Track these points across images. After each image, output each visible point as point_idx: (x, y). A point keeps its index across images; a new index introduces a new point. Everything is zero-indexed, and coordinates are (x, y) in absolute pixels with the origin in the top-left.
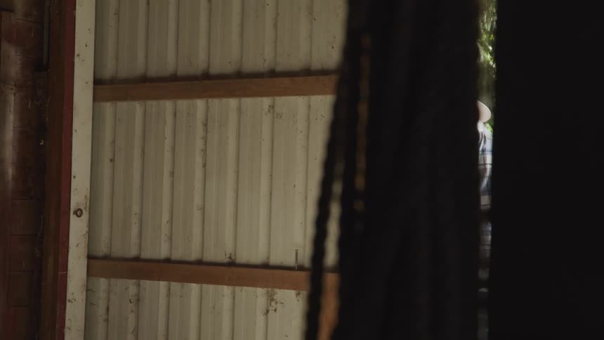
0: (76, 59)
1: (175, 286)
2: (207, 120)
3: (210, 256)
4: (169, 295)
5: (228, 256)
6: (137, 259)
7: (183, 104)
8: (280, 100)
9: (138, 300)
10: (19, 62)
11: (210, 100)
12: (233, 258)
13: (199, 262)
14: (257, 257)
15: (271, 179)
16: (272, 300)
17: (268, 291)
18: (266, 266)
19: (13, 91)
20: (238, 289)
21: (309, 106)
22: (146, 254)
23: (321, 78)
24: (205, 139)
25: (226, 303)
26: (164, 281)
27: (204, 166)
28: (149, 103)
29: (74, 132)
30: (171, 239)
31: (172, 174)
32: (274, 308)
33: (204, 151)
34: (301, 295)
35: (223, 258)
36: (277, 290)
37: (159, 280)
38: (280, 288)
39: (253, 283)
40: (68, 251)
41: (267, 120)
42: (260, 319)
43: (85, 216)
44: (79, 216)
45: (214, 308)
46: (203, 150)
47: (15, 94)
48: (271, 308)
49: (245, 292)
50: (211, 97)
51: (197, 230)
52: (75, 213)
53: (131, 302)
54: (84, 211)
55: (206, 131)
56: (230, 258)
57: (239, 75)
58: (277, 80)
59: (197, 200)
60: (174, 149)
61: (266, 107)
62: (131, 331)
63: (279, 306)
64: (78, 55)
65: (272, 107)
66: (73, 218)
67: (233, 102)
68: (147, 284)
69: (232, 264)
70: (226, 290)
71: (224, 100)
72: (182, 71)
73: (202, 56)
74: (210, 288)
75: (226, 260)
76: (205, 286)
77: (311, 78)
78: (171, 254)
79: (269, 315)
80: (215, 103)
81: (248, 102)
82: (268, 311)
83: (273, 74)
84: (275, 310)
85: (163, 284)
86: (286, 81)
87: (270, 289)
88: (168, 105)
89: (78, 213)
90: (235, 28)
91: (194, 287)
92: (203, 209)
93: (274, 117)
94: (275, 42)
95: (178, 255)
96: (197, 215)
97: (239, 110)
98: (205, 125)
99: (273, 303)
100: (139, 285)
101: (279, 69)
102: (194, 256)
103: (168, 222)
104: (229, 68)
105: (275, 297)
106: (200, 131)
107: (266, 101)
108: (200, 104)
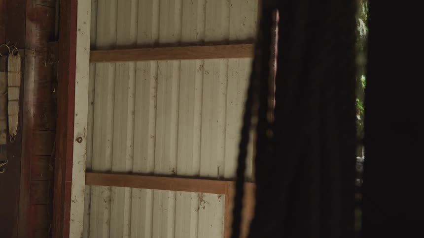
0: (78, 32)
1: (136, 190)
2: (157, 75)
3: (159, 169)
4: (131, 197)
5: (171, 170)
6: (109, 172)
7: (141, 64)
8: (208, 62)
9: (110, 200)
10: (38, 35)
11: (160, 61)
12: (175, 171)
13: (152, 174)
14: (191, 170)
15: (201, 117)
16: (202, 200)
17: (199, 194)
18: (197, 177)
19: (34, 55)
20: (178, 193)
21: (228, 66)
22: (116, 168)
23: (237, 46)
24: (156, 88)
25: (171, 202)
26: (128, 187)
27: (156, 107)
28: (118, 63)
29: (76, 83)
30: (132, 157)
31: (134, 113)
32: (203, 206)
33: (156, 97)
34: (221, 197)
35: (168, 171)
36: (205, 194)
37: (124, 186)
38: (207, 192)
39: (188, 188)
40: (72, 167)
41: (198, 76)
42: (194, 213)
43: (84, 142)
44: (80, 142)
45: (162, 206)
46: (154, 96)
47: (35, 57)
48: (201, 206)
49: (183, 195)
50: (161, 59)
51: (150, 152)
52: (77, 140)
53: (105, 202)
54: (83, 139)
55: (157, 83)
56: (173, 171)
57: (180, 44)
58: (206, 47)
59: (151, 131)
60: (134, 95)
61: (198, 67)
62: (106, 221)
63: (206, 205)
64: (79, 30)
65: (202, 66)
66: (75, 143)
67: (175, 63)
68: (116, 189)
69: (174, 175)
70: (170, 193)
71: (169, 61)
72: (140, 41)
73: (154, 31)
74: (160, 192)
75: (170, 173)
76: (156, 190)
77: (229, 46)
78: (133, 168)
79: (200, 211)
80: (163, 63)
81: (185, 62)
82: (199, 209)
83: (203, 43)
84: (204, 208)
85: (127, 189)
86: (212, 48)
87: (200, 193)
88: (131, 64)
89: (79, 140)
90: (177, 11)
91: (149, 191)
92: (155, 137)
93: (203, 74)
94: (205, 21)
95: (137, 168)
96: (150, 141)
97: (180, 68)
98: (157, 79)
99: (202, 203)
100: (111, 190)
101: (207, 40)
102: (148, 169)
103: (131, 146)
104: (173, 39)
105: (204, 199)
106: (152, 83)
107: (198, 62)
108: (153, 64)
